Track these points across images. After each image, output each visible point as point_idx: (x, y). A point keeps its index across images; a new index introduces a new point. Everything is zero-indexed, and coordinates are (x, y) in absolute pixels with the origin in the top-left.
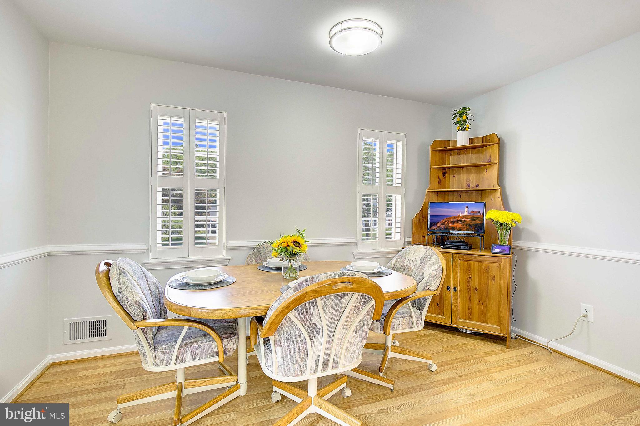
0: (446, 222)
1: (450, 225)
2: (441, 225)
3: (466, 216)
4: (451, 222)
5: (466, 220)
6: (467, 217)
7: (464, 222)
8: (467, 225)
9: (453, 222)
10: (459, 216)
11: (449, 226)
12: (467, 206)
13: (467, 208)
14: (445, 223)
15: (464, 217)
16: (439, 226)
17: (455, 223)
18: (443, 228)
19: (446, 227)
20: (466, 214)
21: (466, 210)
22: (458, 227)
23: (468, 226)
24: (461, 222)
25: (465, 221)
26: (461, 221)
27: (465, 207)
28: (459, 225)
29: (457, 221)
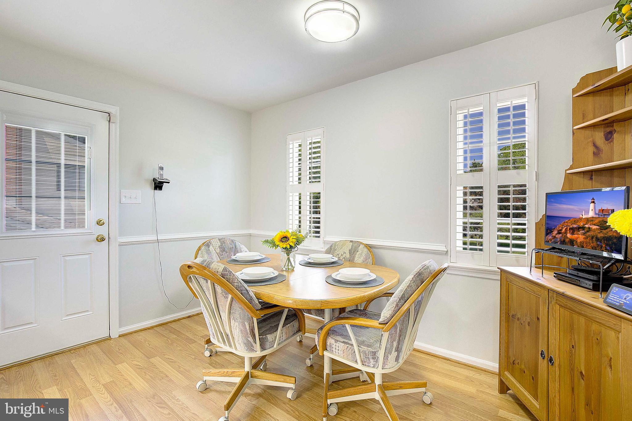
0: (564, 230)
1: (569, 235)
2: (556, 234)
3: (592, 219)
4: (569, 229)
5: (591, 226)
6: (592, 221)
7: (588, 231)
8: (592, 238)
9: (573, 230)
10: (581, 219)
11: (567, 238)
12: (593, 199)
13: (594, 202)
14: (562, 231)
15: (588, 220)
16: (555, 237)
17: (574, 231)
18: (559, 240)
19: (562, 239)
20: (591, 214)
21: (592, 205)
22: (579, 241)
23: (594, 239)
24: (583, 231)
25: (589, 228)
26: (583, 228)
27: (591, 201)
28: (580, 236)
29: (579, 228)
